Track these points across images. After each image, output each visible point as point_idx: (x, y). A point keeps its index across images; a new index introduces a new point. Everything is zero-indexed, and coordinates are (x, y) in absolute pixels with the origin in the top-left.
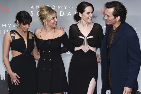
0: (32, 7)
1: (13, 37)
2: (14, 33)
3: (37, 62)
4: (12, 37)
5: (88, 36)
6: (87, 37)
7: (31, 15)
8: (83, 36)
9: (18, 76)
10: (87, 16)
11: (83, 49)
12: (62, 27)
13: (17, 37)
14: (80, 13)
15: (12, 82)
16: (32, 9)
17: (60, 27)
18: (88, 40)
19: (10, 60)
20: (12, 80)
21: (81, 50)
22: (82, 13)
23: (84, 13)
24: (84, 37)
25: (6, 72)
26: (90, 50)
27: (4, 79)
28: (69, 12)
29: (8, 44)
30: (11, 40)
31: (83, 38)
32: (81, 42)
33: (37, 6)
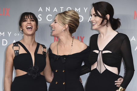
0: (41, 9)
1: (17, 52)
2: (18, 46)
3: (48, 85)
4: (15, 51)
6: (102, 51)
7: (39, 20)
11: (98, 69)
12: (81, 37)
13: (22, 51)
16: (40, 12)
17: (78, 37)
24: (99, 51)
29: (11, 60)
30: (14, 56)
33: (47, 8)
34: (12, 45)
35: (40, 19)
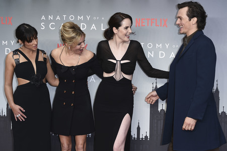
0: (43, 18)
1: (17, 61)
2: (18, 54)
4: (15, 60)
5: (122, 60)
6: (120, 61)
8: (115, 59)
9: (22, 109)
10: (125, 31)
11: (114, 77)
13: (22, 60)
14: (114, 29)
15: (16, 118)
16: (43, 21)
18: (122, 65)
19: (14, 89)
20: (15, 115)
21: (112, 77)
22: (117, 28)
23: (120, 28)
24: (117, 61)
25: (8, 105)
26: (124, 78)
27: (4, 115)
28: (94, 25)
29: (10, 69)
31: (115, 62)
32: (112, 68)
33: (49, 16)
34: (12, 54)
35: (43, 27)
